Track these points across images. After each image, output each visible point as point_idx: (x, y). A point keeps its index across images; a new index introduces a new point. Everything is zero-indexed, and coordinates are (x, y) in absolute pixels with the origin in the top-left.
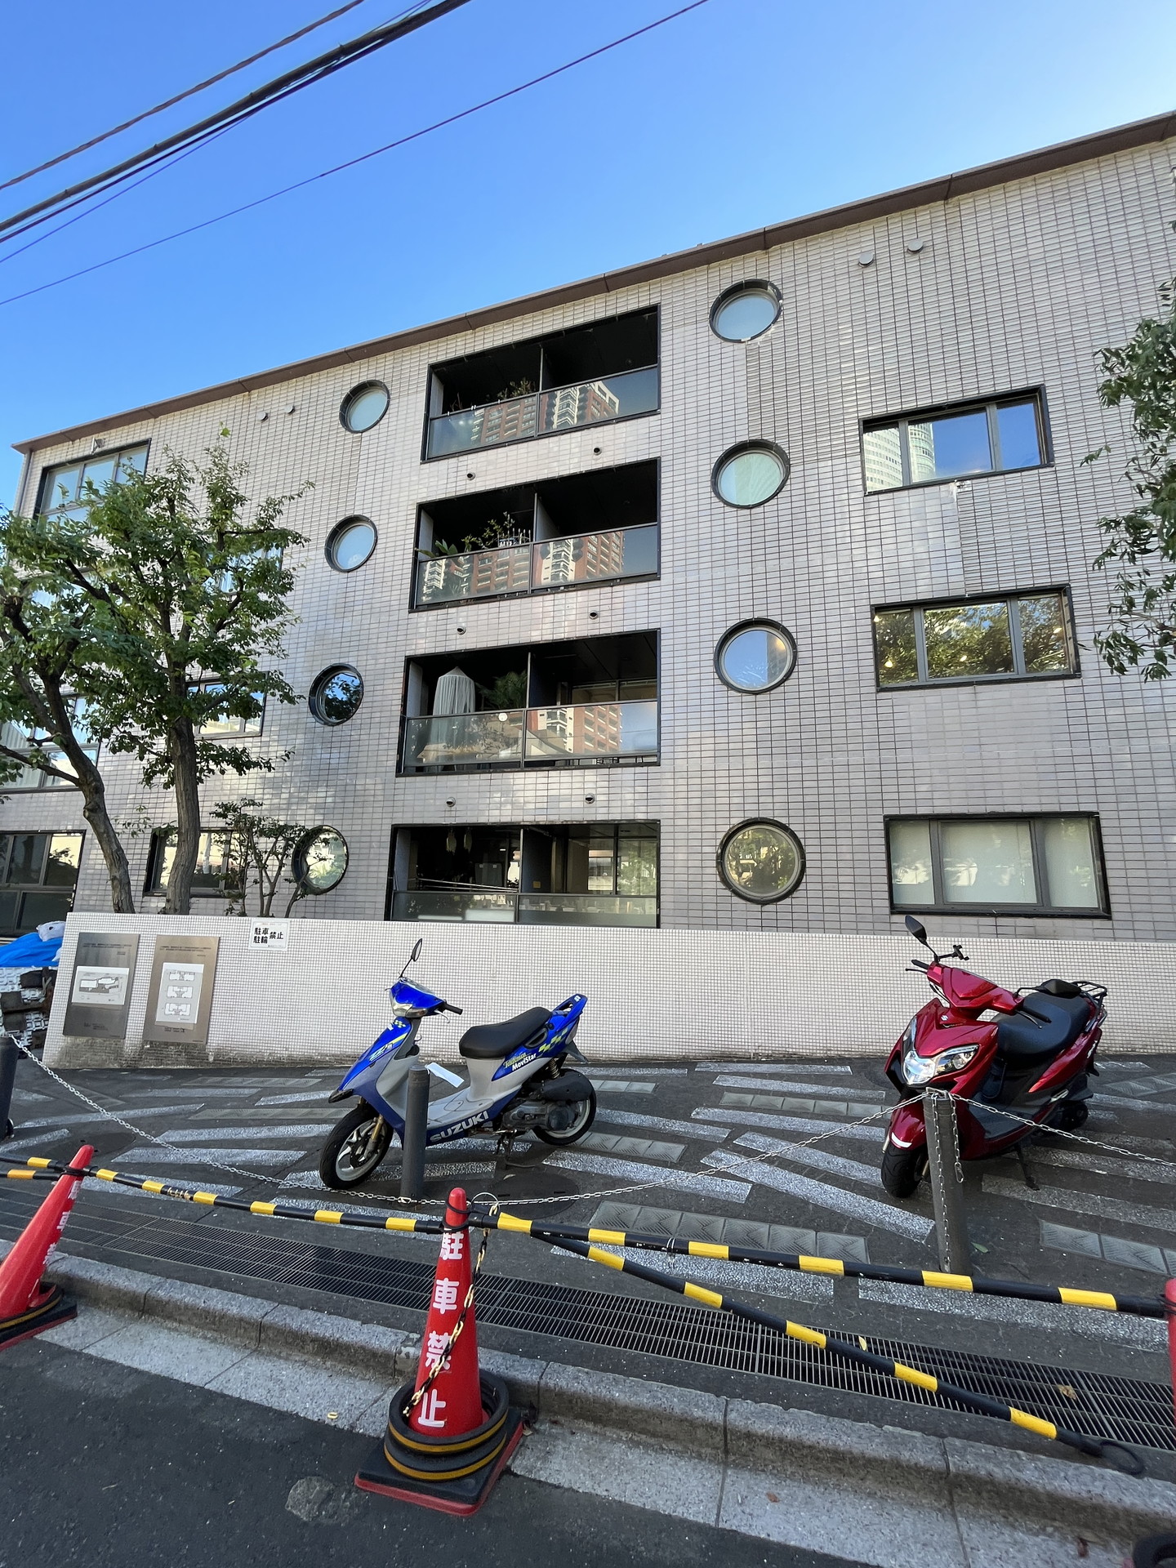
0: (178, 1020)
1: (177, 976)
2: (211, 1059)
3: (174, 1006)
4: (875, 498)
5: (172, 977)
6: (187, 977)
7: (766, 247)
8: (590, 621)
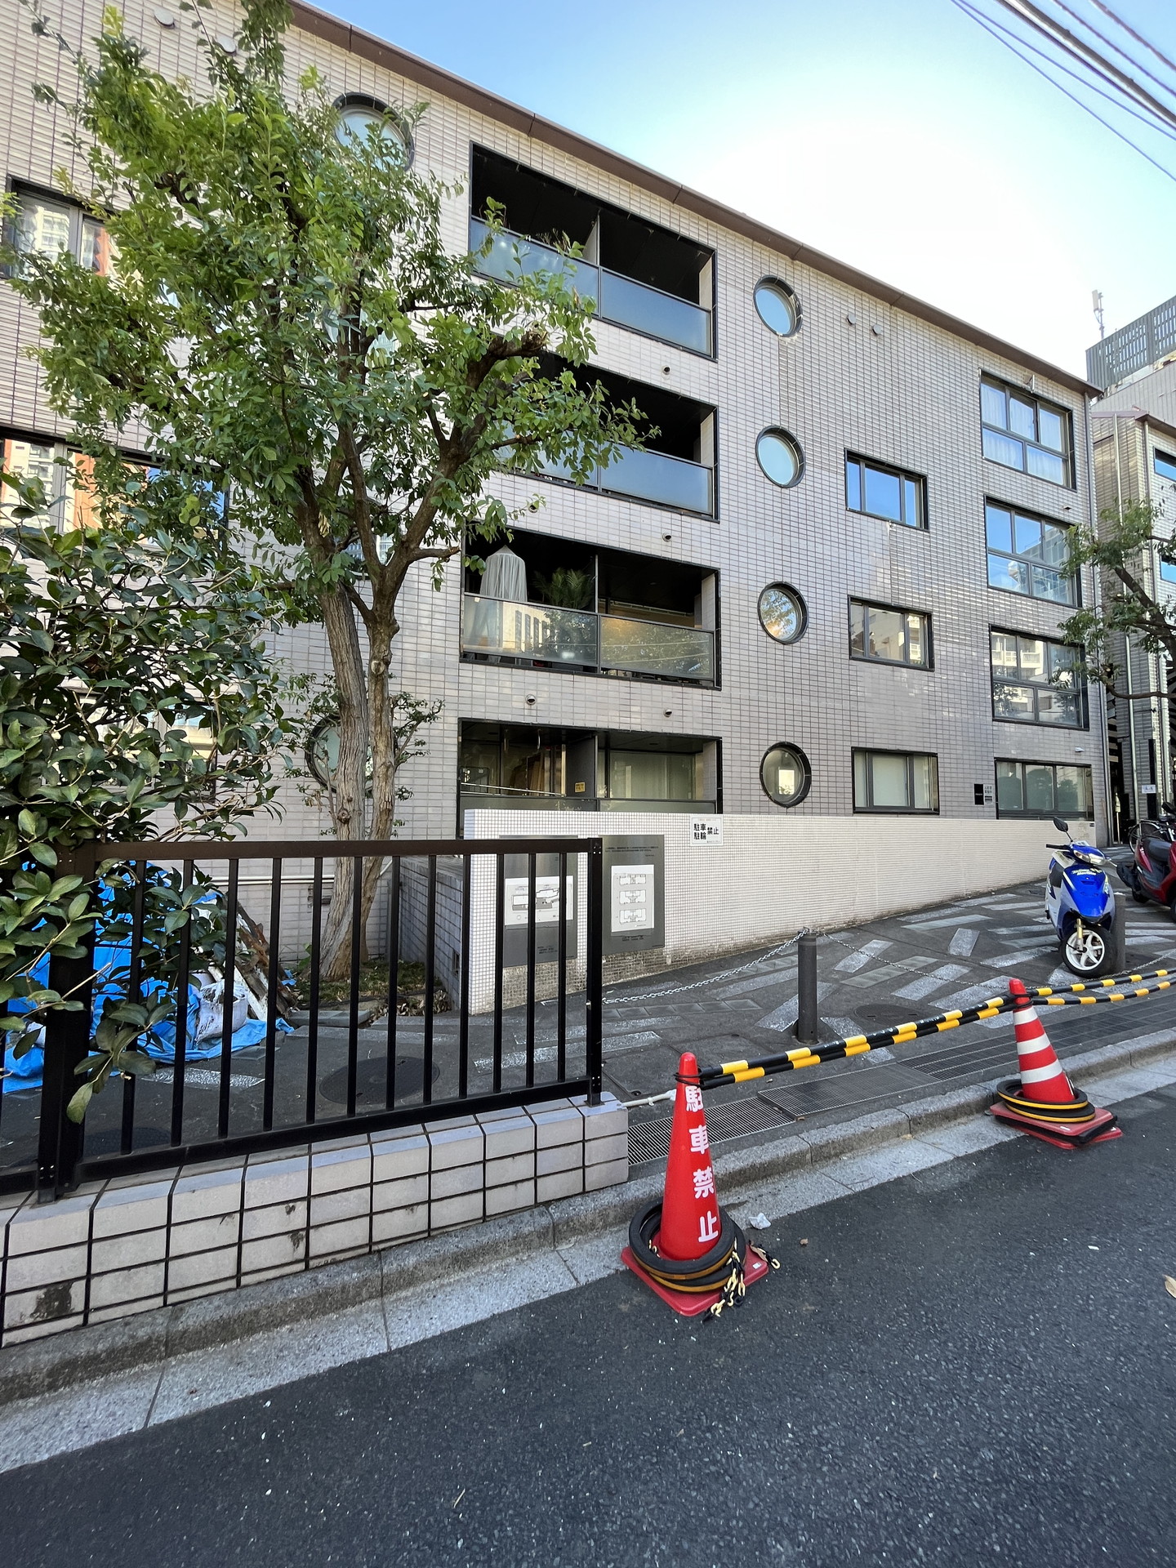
0: (635, 927)
1: (628, 880)
2: (669, 962)
3: (628, 913)
4: (851, 514)
5: (623, 881)
6: (638, 880)
7: (793, 258)
8: (664, 543)
